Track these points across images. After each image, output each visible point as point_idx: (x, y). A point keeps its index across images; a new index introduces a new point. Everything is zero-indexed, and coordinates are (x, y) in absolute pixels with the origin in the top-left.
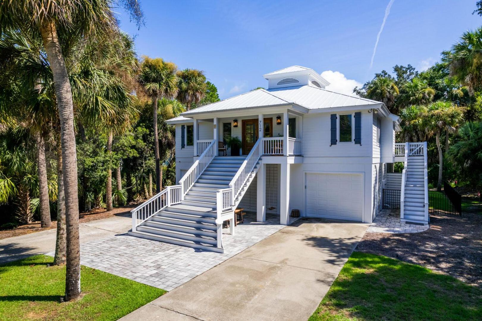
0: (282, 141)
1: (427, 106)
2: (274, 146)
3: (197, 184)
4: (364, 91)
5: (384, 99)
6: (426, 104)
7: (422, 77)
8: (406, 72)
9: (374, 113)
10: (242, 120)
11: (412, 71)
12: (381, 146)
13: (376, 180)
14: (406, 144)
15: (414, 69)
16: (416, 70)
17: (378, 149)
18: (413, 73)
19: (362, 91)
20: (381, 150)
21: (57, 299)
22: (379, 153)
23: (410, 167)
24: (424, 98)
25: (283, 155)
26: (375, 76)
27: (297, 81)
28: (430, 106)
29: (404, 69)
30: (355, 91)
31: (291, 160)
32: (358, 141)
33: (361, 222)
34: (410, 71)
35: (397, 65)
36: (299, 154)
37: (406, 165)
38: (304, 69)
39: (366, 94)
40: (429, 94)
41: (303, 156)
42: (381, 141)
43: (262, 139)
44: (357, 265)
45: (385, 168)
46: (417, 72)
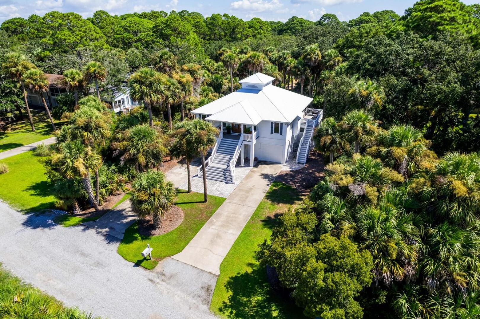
2: (247, 138)
5: (312, 62)
21: (203, 202)
24: (334, 64)
25: (251, 140)
27: (256, 87)
32: (281, 133)
33: (280, 163)
36: (257, 137)
40: (338, 62)
41: (259, 137)
43: (243, 134)
44: (274, 186)
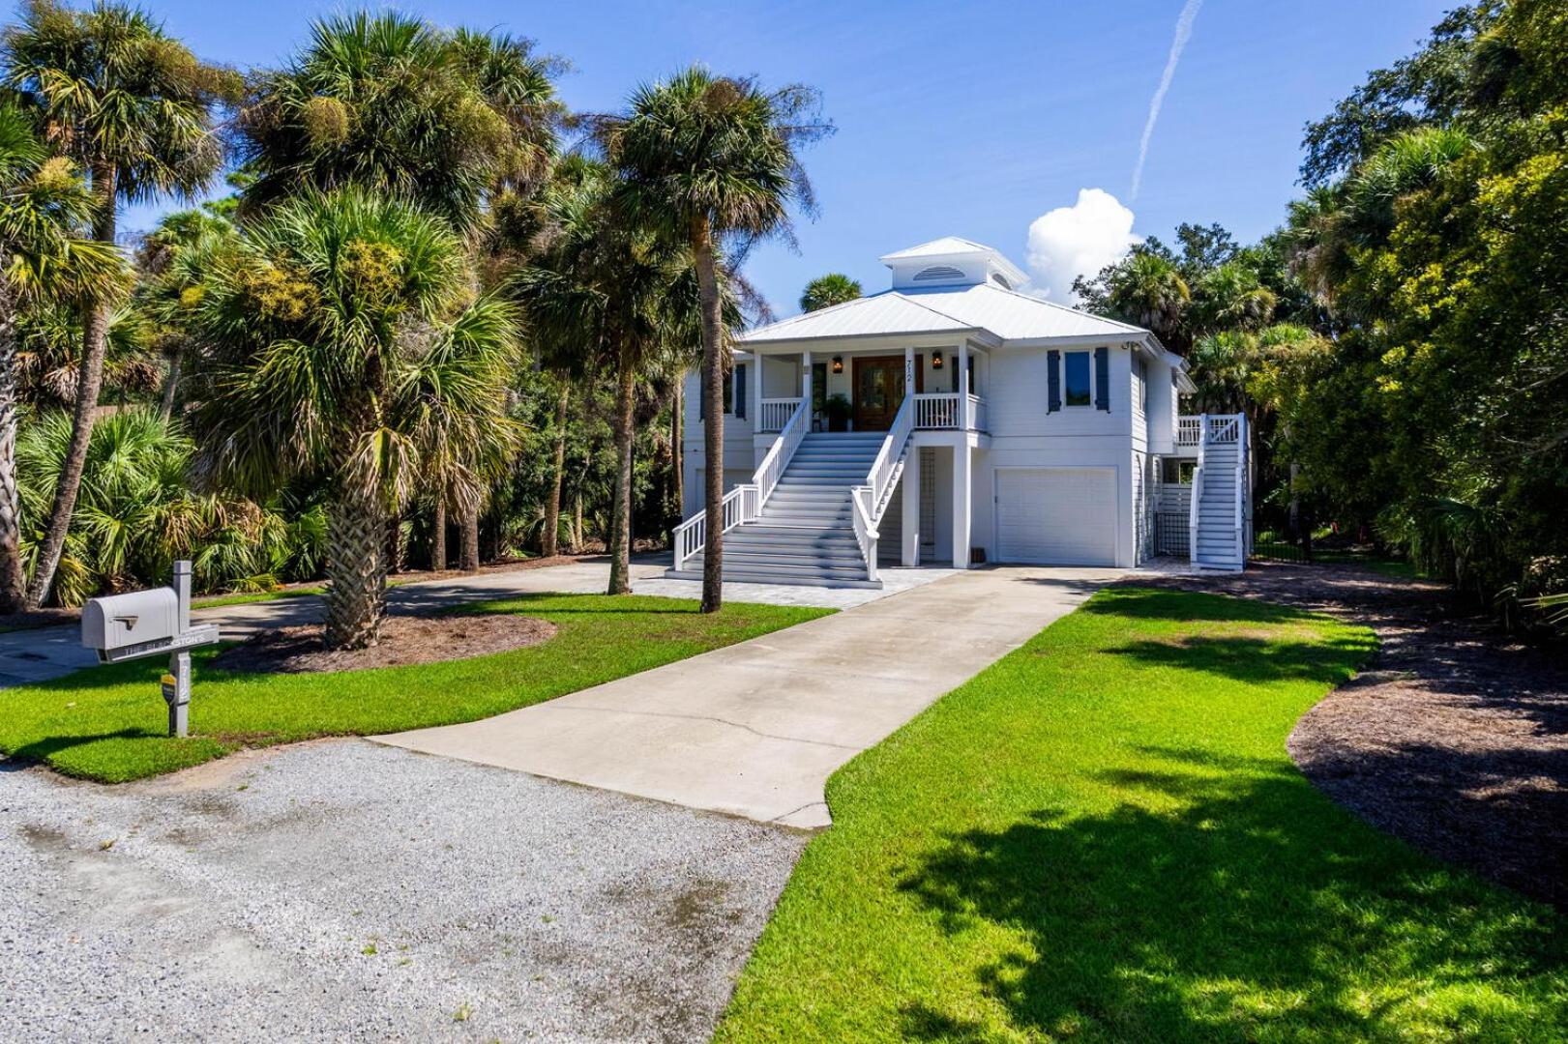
0: (955, 400)
1: (1256, 333)
2: (934, 413)
3: (781, 487)
4: (1100, 286)
5: (1154, 312)
6: (1254, 329)
7: (1245, 259)
8: (1209, 243)
9: (1132, 350)
10: (854, 359)
11: (1224, 240)
12: (1148, 419)
13: (1140, 493)
14: (1201, 418)
15: (1229, 235)
16: (1232, 240)
17: (1144, 426)
18: (1225, 246)
19: (1095, 288)
20: (1148, 426)
22: (1145, 433)
23: (1210, 465)
24: (1248, 312)
25: (957, 429)
26: (1131, 249)
27: (960, 274)
28: (1264, 333)
29: (1204, 235)
30: (1076, 286)
31: (973, 440)
32: (1103, 404)
33: (1111, 567)
34: (1219, 241)
35: (1184, 224)
36: (983, 431)
37: (1201, 460)
38: (978, 250)
39: (1107, 295)
40: (1262, 304)
41: (990, 436)
42: (1148, 407)
43: (911, 396)
45: (1158, 471)
46: (1235, 245)
